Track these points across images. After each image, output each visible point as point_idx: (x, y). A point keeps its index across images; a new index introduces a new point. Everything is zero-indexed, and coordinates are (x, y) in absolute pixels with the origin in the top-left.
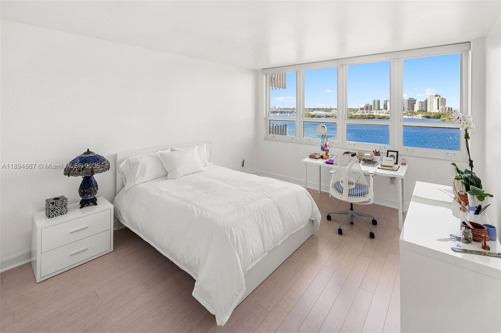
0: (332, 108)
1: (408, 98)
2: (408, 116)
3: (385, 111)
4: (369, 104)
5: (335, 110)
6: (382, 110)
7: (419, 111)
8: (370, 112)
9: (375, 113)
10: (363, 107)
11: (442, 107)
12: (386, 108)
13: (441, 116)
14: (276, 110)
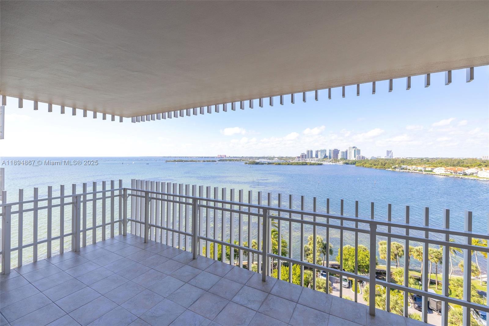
0: (275, 156)
1: (333, 149)
2: (333, 162)
3: (316, 159)
4: (304, 154)
5: (276, 159)
6: (314, 158)
7: (341, 159)
8: (305, 160)
9: (308, 161)
10: (299, 156)
11: (357, 156)
12: (317, 156)
13: (357, 163)
14: (226, 158)
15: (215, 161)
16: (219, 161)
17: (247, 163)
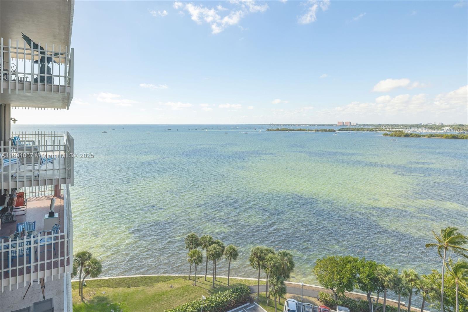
5: (448, 128)
14: (351, 127)
15: (335, 131)
16: (340, 130)
17: (388, 135)
